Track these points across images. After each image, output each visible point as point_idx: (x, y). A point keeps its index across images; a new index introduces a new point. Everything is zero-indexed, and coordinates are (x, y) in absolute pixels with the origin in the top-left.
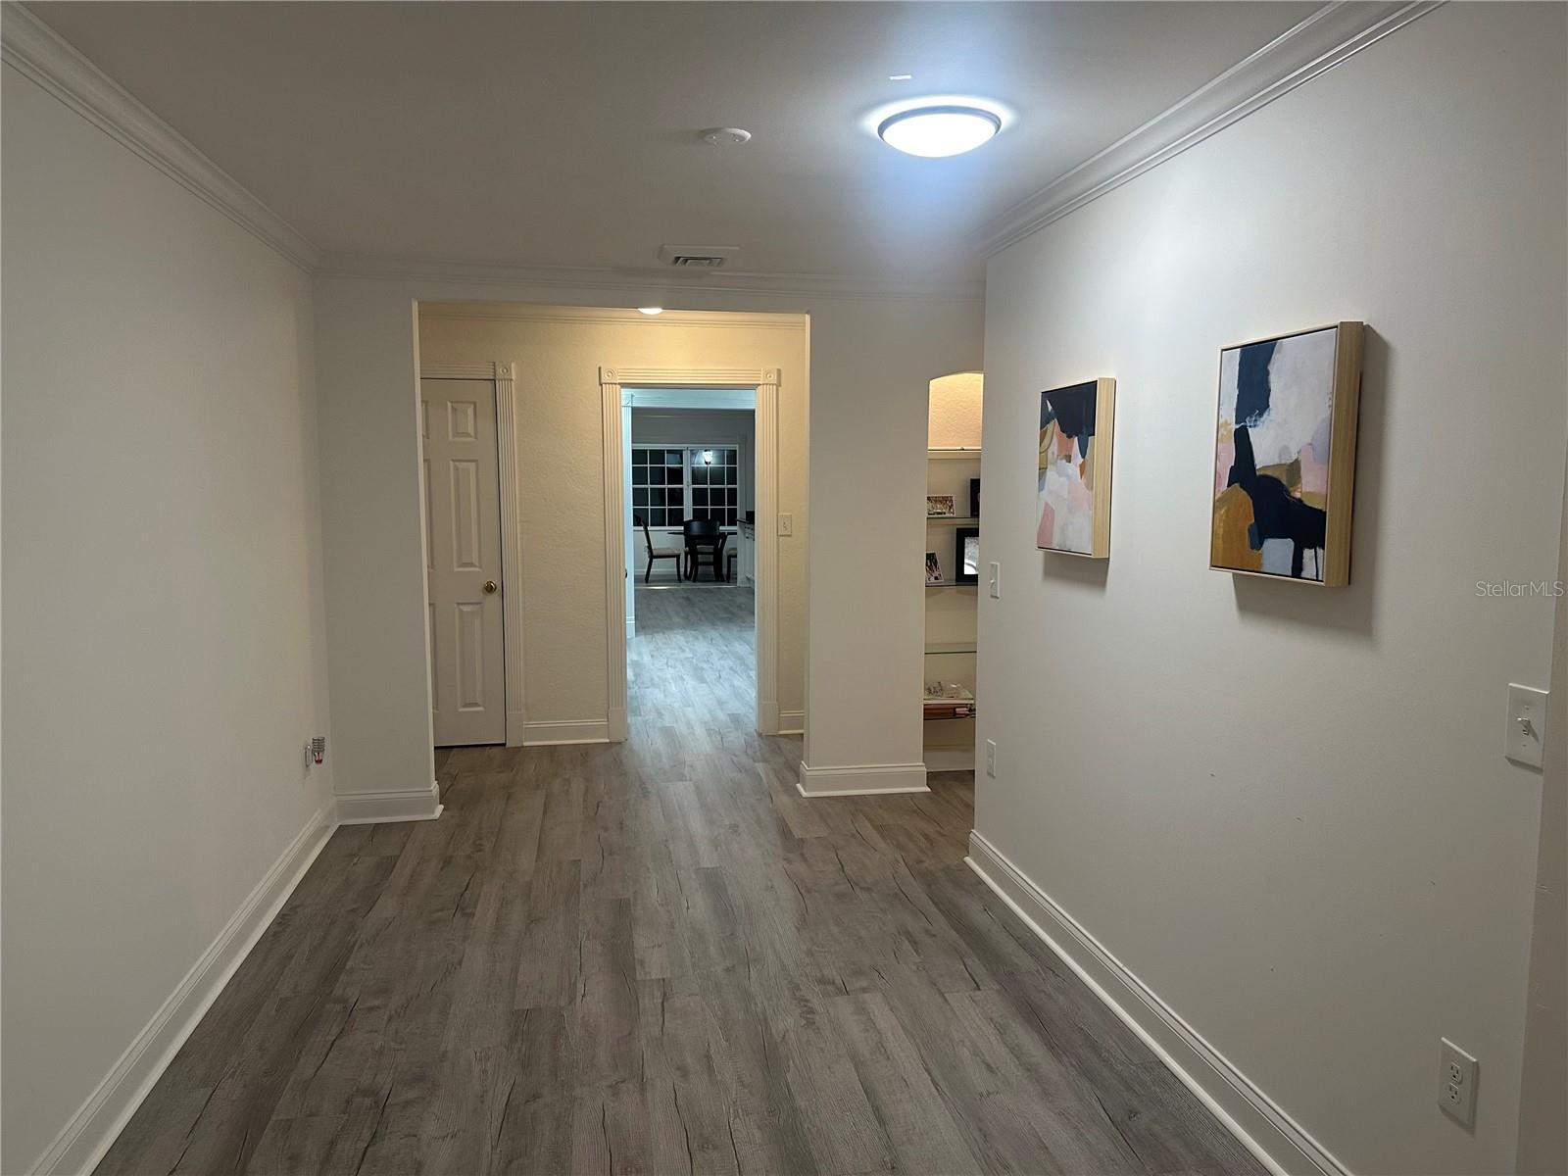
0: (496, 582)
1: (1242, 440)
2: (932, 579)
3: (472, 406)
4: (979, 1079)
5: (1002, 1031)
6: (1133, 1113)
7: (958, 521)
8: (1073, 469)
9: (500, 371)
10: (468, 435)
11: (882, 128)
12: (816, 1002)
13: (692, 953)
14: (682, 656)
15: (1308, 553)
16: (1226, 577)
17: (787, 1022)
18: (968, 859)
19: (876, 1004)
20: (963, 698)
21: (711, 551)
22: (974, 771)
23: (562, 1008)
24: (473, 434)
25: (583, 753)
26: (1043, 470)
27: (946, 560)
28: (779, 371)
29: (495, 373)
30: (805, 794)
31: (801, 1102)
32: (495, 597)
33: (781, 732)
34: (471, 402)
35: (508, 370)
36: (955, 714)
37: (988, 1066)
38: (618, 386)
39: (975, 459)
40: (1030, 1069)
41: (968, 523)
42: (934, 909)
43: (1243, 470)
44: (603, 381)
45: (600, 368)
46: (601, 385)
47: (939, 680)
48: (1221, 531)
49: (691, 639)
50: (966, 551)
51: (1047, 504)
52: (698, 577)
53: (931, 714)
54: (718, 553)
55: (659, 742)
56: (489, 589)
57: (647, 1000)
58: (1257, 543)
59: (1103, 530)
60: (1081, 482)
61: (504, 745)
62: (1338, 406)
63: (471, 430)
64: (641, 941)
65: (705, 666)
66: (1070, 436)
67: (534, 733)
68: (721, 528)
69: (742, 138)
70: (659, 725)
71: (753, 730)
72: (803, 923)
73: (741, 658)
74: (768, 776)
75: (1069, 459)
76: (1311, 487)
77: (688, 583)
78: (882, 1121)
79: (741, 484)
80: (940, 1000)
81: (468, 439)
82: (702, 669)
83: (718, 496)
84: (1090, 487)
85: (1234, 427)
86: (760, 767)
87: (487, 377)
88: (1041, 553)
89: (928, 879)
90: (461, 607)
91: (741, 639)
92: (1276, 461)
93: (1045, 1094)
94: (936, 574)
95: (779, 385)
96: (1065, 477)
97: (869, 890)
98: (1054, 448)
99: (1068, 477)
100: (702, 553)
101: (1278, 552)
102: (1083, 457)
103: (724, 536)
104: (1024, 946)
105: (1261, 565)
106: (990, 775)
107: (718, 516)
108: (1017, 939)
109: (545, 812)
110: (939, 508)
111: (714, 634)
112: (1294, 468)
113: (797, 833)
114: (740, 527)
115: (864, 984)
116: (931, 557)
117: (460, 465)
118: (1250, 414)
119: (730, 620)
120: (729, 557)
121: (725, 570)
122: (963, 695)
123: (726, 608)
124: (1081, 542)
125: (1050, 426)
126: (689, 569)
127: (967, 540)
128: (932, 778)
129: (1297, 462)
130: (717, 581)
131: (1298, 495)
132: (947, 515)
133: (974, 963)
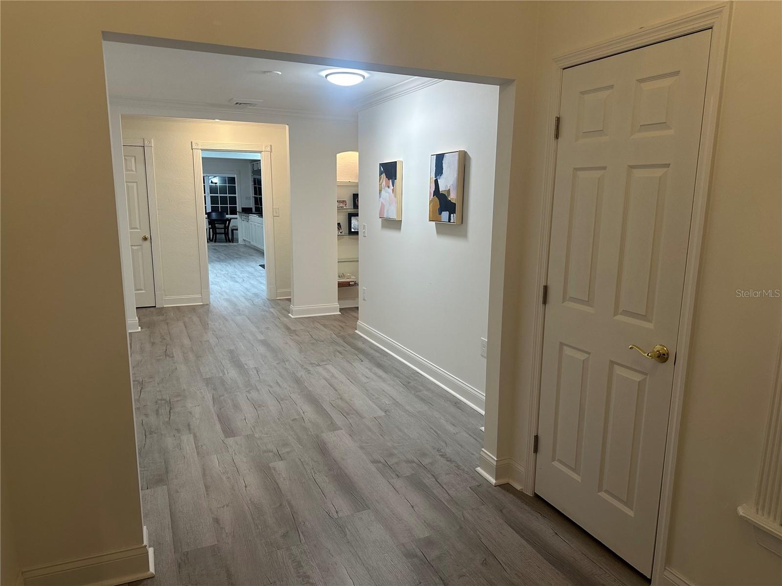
0: (148, 236)
1: (436, 182)
2: (340, 233)
3: (134, 158)
4: (364, 380)
5: (370, 370)
6: (409, 383)
7: (349, 210)
8: (390, 190)
9: (146, 142)
10: (132, 171)
11: (326, 76)
12: (310, 368)
13: (263, 361)
14: (223, 273)
15: (452, 215)
16: (434, 223)
17: (301, 373)
18: (356, 331)
19: (330, 367)
20: (352, 279)
21: (223, 227)
22: (358, 307)
23: (221, 377)
24: (134, 171)
25: (193, 309)
26: (380, 191)
27: (345, 225)
28: (271, 146)
29: (144, 143)
30: (293, 317)
31: (310, 389)
32: (148, 242)
33: (278, 298)
34: (133, 156)
35: (150, 142)
36: (350, 284)
37: (367, 377)
38: (200, 150)
39: (356, 185)
40: (379, 377)
41: (352, 211)
42: (346, 345)
43: (437, 192)
44: (193, 148)
45: (192, 142)
46: (192, 149)
47: (343, 272)
48: (431, 210)
49: (224, 266)
50: (352, 222)
51: (382, 203)
52: (217, 240)
53: (341, 285)
54: (226, 228)
55: (225, 304)
56: (145, 239)
57: (251, 372)
58: (440, 214)
59: (400, 211)
60: (393, 195)
61: (155, 307)
62: (458, 175)
63: (134, 169)
64: (243, 359)
65: (235, 276)
66: (389, 180)
67: (167, 301)
68: (227, 216)
69: (278, 74)
70: (222, 298)
71: (265, 298)
72: (301, 351)
73: (250, 273)
74: (276, 313)
75: (389, 187)
76: (453, 197)
77: (211, 243)
78: (336, 390)
79: (238, 195)
80: (350, 365)
81: (133, 173)
82: (235, 277)
83: (224, 201)
84: (395, 196)
85: (434, 179)
86: (272, 310)
87: (140, 145)
88: (381, 219)
89: (343, 338)
90: (133, 247)
91: (249, 265)
92: (444, 189)
93: (384, 381)
94: (341, 231)
95: (271, 152)
96: (387, 193)
97: (323, 341)
98: (384, 183)
99: (389, 193)
100: (218, 228)
101: (445, 215)
102: (393, 186)
103: (230, 220)
104: (376, 351)
105: (441, 219)
106: (364, 300)
107: (225, 210)
108: (374, 350)
109: (186, 327)
110: (341, 205)
111: (236, 264)
112: (449, 191)
113: (293, 328)
114: (239, 215)
115: (325, 363)
116: (339, 224)
117: (129, 184)
118: (438, 175)
119: (240, 258)
120: (232, 230)
121: (230, 237)
122: (352, 278)
123: (236, 253)
124: (393, 216)
125: (382, 176)
126: (211, 237)
127: (352, 218)
128: (341, 310)
129: (449, 190)
130: (226, 242)
131: (449, 199)
132: (344, 208)
133: (361, 356)
